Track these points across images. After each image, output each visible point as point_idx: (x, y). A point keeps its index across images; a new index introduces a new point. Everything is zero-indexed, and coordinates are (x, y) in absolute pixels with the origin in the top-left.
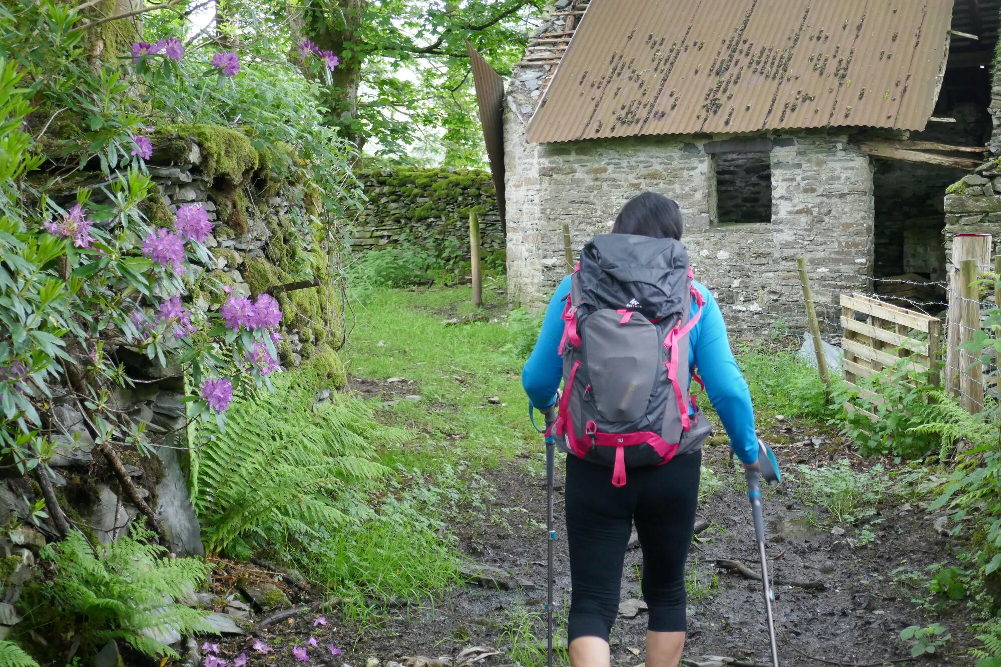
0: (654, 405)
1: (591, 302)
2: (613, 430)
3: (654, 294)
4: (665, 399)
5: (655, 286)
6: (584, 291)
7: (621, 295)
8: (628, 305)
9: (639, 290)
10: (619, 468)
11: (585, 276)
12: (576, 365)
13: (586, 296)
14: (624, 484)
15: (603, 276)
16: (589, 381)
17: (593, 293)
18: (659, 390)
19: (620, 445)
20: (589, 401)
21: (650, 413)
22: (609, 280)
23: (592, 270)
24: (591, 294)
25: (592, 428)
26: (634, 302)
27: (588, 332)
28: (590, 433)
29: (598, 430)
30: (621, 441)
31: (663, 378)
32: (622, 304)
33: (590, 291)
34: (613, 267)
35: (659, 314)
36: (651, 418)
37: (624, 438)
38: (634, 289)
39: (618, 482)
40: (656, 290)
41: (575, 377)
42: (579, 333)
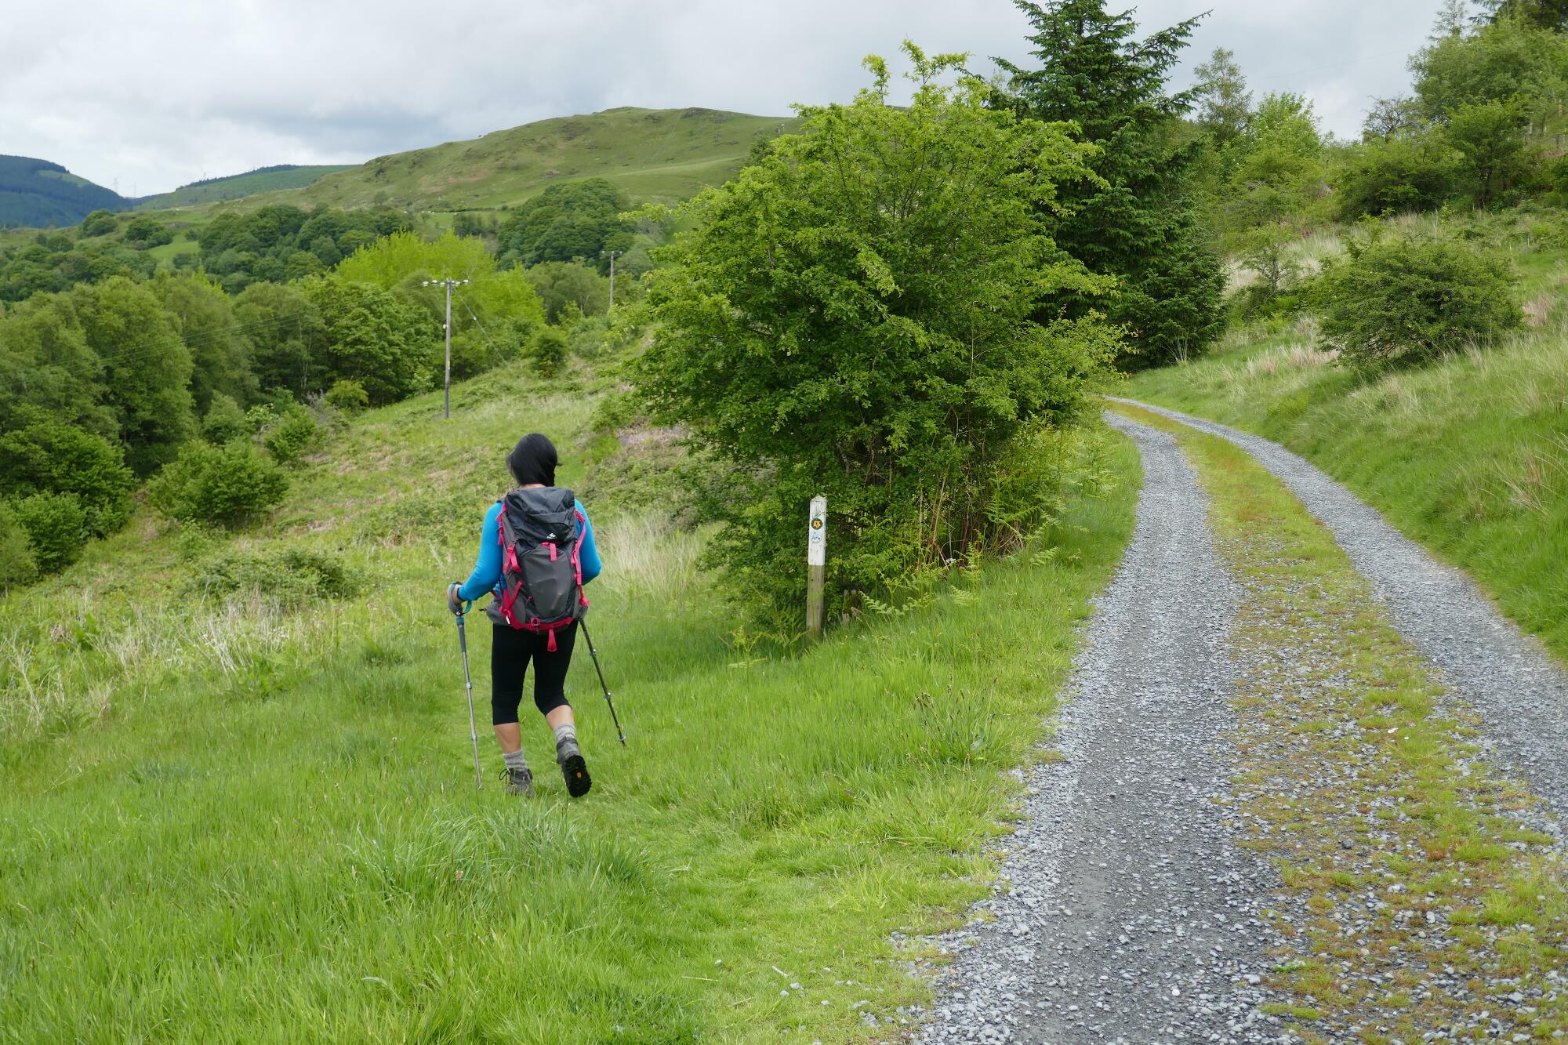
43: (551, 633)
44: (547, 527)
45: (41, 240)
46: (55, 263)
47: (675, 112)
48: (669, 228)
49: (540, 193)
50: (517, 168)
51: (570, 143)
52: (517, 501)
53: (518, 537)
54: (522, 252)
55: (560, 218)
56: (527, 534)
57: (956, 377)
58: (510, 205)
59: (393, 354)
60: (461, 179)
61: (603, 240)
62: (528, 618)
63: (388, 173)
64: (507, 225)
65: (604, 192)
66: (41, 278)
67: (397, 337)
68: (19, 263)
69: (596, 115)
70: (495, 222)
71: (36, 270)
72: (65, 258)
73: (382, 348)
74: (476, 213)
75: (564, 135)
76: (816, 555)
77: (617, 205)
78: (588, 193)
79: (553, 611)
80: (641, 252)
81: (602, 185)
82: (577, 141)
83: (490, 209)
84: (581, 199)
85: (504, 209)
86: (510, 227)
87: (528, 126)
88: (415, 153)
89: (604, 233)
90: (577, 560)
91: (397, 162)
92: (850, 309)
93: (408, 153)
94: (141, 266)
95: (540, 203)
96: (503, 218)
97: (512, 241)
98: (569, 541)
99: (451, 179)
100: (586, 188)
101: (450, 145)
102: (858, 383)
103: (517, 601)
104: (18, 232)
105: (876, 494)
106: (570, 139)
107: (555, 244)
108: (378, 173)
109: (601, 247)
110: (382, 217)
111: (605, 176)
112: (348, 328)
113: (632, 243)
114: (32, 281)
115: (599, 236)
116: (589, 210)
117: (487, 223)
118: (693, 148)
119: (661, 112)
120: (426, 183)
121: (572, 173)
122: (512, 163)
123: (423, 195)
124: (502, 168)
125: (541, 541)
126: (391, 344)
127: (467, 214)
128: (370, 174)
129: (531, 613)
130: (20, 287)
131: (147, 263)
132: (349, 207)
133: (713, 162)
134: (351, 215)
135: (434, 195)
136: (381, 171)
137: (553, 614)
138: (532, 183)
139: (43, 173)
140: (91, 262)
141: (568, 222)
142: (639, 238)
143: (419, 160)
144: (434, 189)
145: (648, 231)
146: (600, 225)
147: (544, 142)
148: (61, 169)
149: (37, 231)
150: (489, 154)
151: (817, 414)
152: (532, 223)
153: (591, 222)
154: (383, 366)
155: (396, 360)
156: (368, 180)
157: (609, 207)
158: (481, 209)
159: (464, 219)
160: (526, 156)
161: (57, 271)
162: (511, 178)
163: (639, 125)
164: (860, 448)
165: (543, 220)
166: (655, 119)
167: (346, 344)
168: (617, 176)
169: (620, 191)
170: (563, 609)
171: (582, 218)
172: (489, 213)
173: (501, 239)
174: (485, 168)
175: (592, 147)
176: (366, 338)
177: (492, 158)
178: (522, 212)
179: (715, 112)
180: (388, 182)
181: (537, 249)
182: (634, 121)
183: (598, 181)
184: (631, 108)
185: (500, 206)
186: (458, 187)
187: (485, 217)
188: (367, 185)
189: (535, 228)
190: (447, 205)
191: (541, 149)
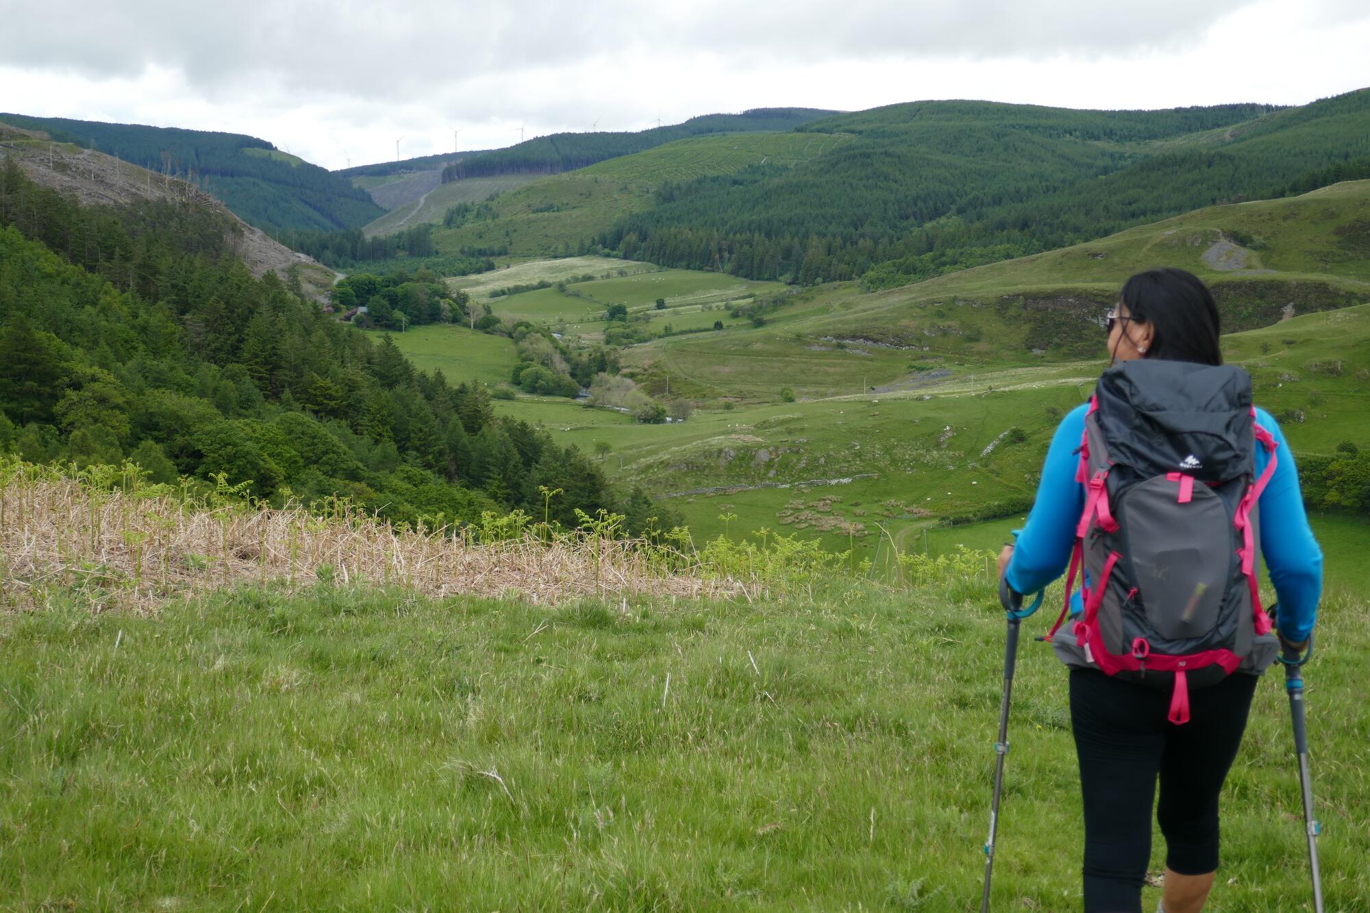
0: (1226, 612)
1: (1126, 461)
2: (1174, 651)
3: (1220, 449)
4: (1239, 601)
5: (1220, 437)
6: (1114, 445)
7: (1168, 449)
8: (1182, 465)
9: (1199, 442)
10: (1180, 699)
11: (1110, 421)
12: (1113, 558)
13: (1115, 451)
14: (1187, 721)
15: (1138, 422)
16: (1134, 582)
17: (1128, 447)
18: (1233, 591)
19: (1181, 669)
20: (1136, 608)
21: (1222, 624)
22: (1147, 427)
23: (1121, 414)
24: (1123, 449)
25: (1141, 647)
26: (1191, 461)
27: (1129, 513)
28: (1140, 655)
29: (1152, 650)
30: (1183, 664)
31: (1236, 574)
32: (1175, 465)
33: (1123, 444)
34: (1158, 409)
35: (1223, 476)
36: (1224, 631)
37: (1187, 661)
38: (1190, 442)
39: (1178, 718)
40: (1221, 443)
41: (1112, 574)
42: (1113, 513)
43: (1181, 680)
44: (1179, 442)
52: (1120, 383)
53: (1114, 461)
56: (1136, 454)
62: (1128, 639)
79: (1185, 625)
90: (1249, 522)
98: (1236, 479)
103: (1106, 601)
125: (1164, 470)
129: (1133, 629)
137: (1185, 631)
170: (1208, 624)
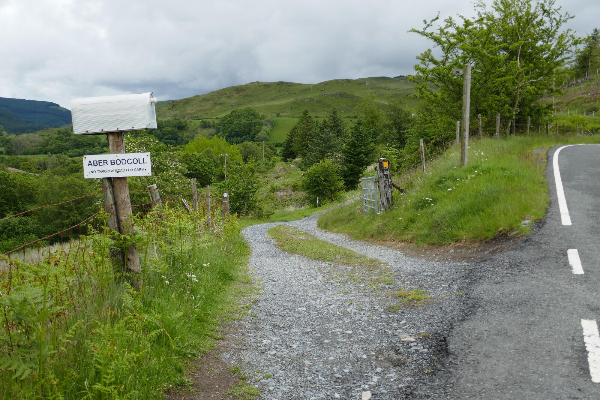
45: (59, 132)
46: (67, 141)
47: (274, 83)
48: (273, 124)
49: (229, 113)
50: (220, 104)
51: (238, 95)
54: (224, 133)
55: (237, 122)
57: (329, 186)
58: (219, 116)
59: (206, 173)
60: (201, 108)
61: (251, 128)
63: (176, 106)
64: (218, 124)
65: (251, 112)
66: (62, 146)
67: (206, 168)
68: (54, 141)
69: (247, 85)
70: (214, 123)
71: (61, 143)
72: (70, 139)
73: (203, 171)
74: (208, 120)
75: (236, 92)
76: (318, 202)
77: (255, 115)
78: (246, 113)
80: (264, 132)
81: (250, 109)
82: (241, 94)
83: (212, 118)
84: (243, 115)
85: (217, 118)
86: (219, 125)
87: (224, 89)
88: (185, 99)
89: (252, 126)
91: (179, 102)
92: (320, 181)
93: (183, 99)
94: (95, 141)
95: (230, 116)
96: (217, 122)
97: (220, 129)
99: (198, 108)
100: (245, 111)
101: (197, 96)
102: (321, 188)
104: (50, 130)
105: (323, 197)
106: (238, 93)
107: (235, 130)
108: (173, 106)
109: (251, 131)
110: (176, 122)
111: (251, 106)
112: (193, 166)
113: (261, 129)
114: (59, 147)
115: (250, 127)
116: (246, 118)
117: (211, 123)
118: (280, 96)
119: (269, 83)
120: (189, 110)
121: (239, 105)
122: (219, 102)
123: (189, 114)
124: (215, 104)
126: (205, 170)
127: (204, 120)
128: (170, 107)
130: (55, 149)
131: (98, 140)
132: (163, 118)
133: (288, 101)
134: (166, 122)
135: (192, 114)
136: (174, 106)
138: (226, 109)
139: (51, 107)
140: (79, 140)
141: (239, 123)
142: (264, 127)
143: (187, 102)
144: (192, 112)
145: (266, 125)
146: (250, 123)
147: (229, 94)
148: (57, 105)
149: (57, 129)
150: (211, 99)
151: (317, 190)
152: (227, 123)
153: (247, 122)
154: (203, 176)
155: (206, 174)
156: (170, 109)
157: (253, 117)
158: (209, 118)
159: (204, 122)
160: (223, 99)
161: (67, 143)
162: (218, 107)
163: (262, 88)
164: (321, 193)
165: (231, 122)
166: (267, 86)
167: (193, 170)
168: (256, 106)
169: (256, 112)
171: (244, 121)
172: (212, 120)
173: (216, 129)
174: (209, 104)
175: (246, 96)
176: (198, 169)
177: (212, 100)
178: (223, 119)
179: (288, 83)
180: (176, 109)
181: (229, 132)
182: (260, 86)
183: (249, 108)
184: (259, 82)
185: (215, 117)
186: (200, 111)
187: (211, 121)
188: (169, 111)
189: (228, 125)
190: (197, 117)
191: (229, 97)
